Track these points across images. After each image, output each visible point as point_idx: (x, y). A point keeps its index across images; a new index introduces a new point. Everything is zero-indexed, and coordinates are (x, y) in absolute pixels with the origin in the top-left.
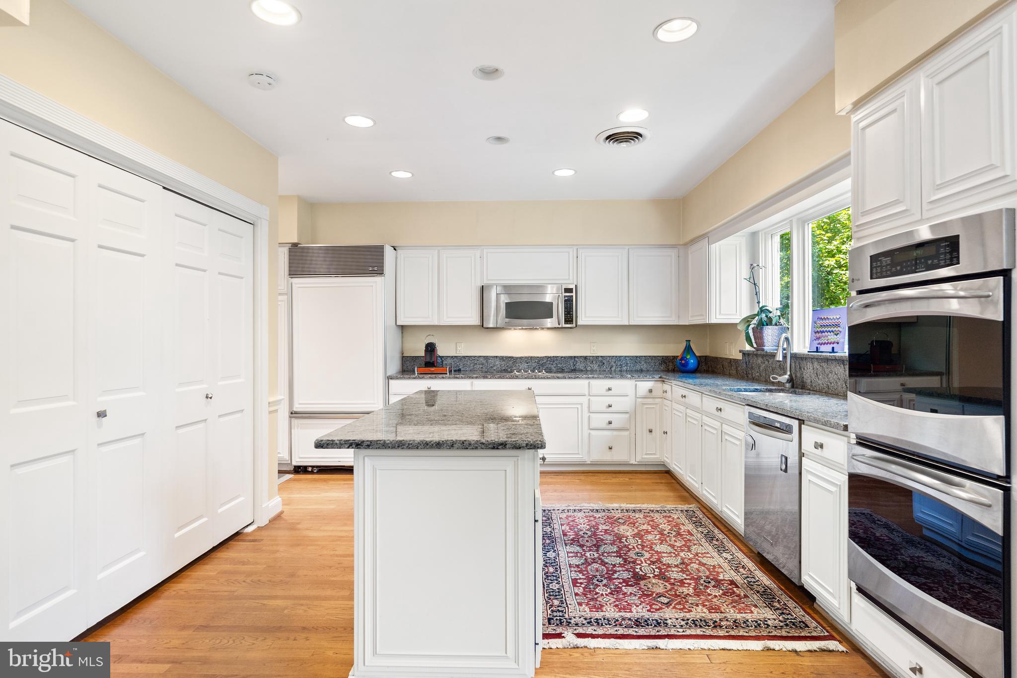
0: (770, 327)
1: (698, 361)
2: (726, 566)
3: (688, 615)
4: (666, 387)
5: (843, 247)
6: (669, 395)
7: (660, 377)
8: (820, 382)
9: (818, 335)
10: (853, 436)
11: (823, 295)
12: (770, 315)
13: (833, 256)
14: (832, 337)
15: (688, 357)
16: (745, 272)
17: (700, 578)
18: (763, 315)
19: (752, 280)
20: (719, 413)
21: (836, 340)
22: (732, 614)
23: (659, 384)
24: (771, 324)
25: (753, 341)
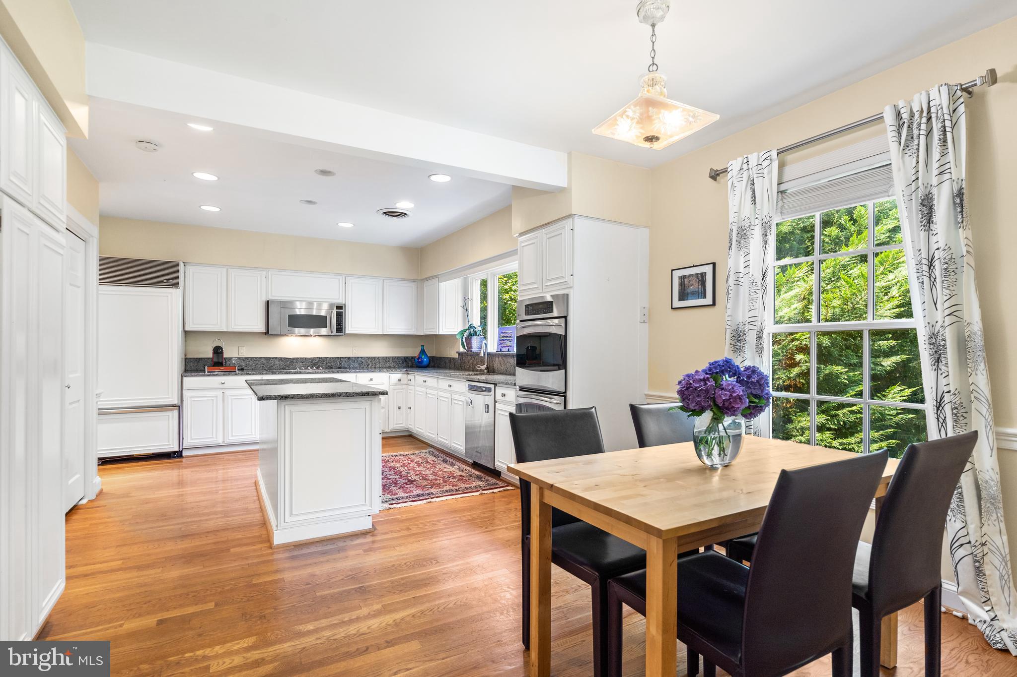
0: (475, 337)
1: (430, 360)
2: (456, 470)
3: (443, 489)
4: (411, 377)
5: (513, 287)
6: (413, 382)
7: (406, 371)
8: (502, 368)
9: (501, 342)
10: (518, 387)
11: (502, 317)
12: (476, 330)
13: (508, 293)
14: (508, 343)
15: (423, 357)
16: (460, 302)
17: (444, 477)
18: (472, 330)
19: (465, 307)
20: (450, 388)
21: (510, 345)
22: (464, 486)
23: (405, 376)
24: (476, 335)
25: (466, 346)
